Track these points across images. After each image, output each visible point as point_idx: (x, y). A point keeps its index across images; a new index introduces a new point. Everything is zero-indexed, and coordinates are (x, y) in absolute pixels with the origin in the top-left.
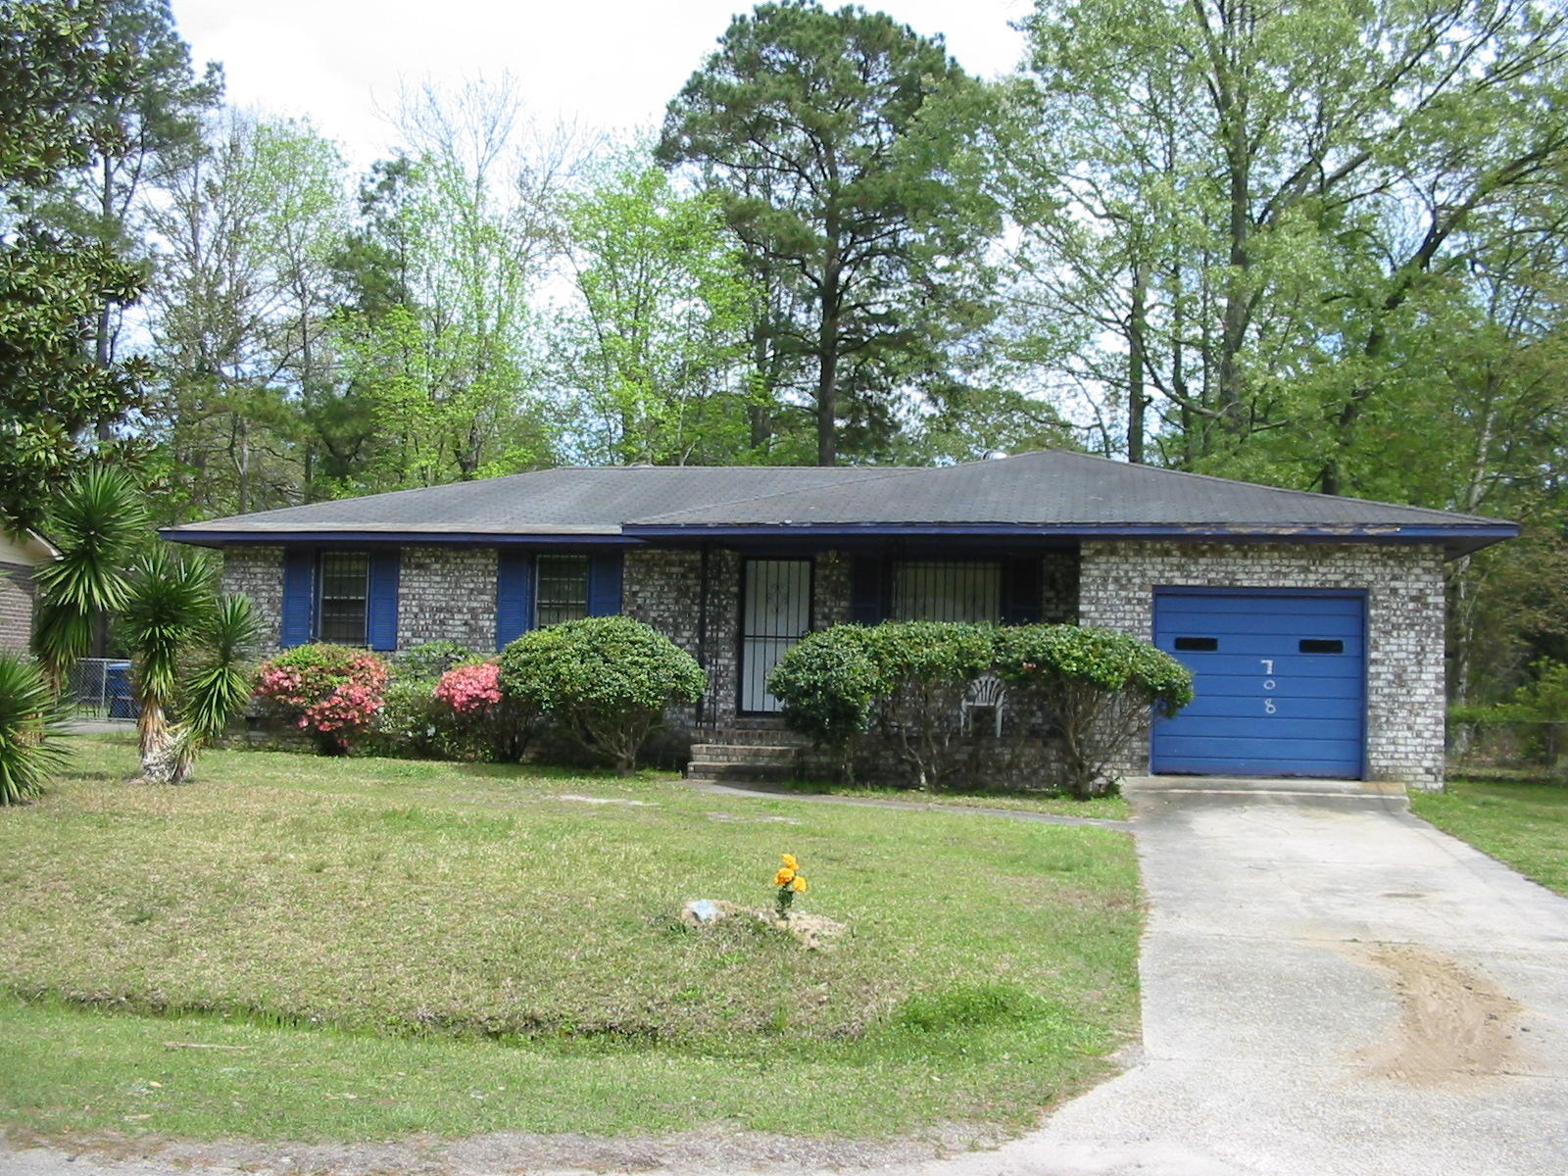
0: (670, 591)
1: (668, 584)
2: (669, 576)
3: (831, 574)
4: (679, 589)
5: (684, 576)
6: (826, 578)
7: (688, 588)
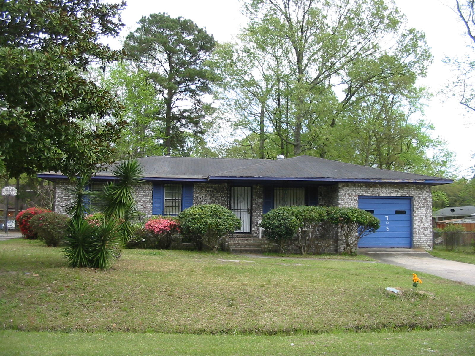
0: (208, 196)
1: (207, 194)
2: (208, 191)
3: (258, 191)
4: (211, 195)
5: (213, 191)
6: (256, 192)
7: (214, 195)
